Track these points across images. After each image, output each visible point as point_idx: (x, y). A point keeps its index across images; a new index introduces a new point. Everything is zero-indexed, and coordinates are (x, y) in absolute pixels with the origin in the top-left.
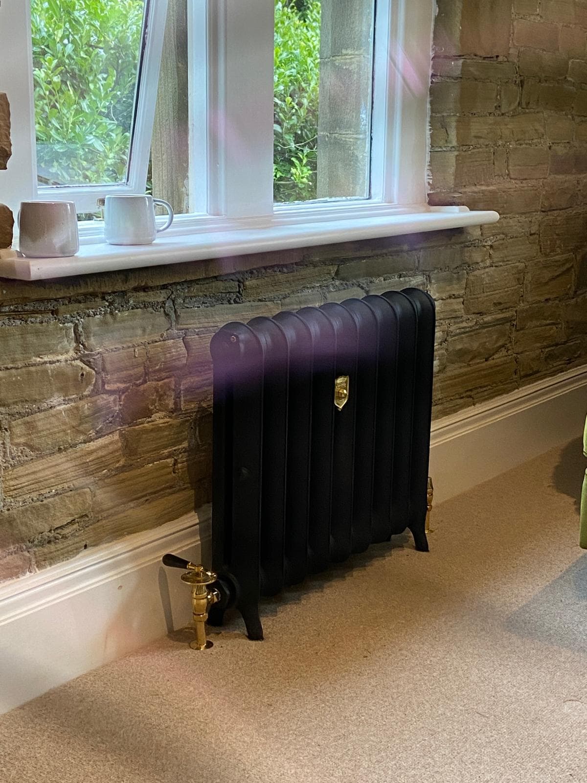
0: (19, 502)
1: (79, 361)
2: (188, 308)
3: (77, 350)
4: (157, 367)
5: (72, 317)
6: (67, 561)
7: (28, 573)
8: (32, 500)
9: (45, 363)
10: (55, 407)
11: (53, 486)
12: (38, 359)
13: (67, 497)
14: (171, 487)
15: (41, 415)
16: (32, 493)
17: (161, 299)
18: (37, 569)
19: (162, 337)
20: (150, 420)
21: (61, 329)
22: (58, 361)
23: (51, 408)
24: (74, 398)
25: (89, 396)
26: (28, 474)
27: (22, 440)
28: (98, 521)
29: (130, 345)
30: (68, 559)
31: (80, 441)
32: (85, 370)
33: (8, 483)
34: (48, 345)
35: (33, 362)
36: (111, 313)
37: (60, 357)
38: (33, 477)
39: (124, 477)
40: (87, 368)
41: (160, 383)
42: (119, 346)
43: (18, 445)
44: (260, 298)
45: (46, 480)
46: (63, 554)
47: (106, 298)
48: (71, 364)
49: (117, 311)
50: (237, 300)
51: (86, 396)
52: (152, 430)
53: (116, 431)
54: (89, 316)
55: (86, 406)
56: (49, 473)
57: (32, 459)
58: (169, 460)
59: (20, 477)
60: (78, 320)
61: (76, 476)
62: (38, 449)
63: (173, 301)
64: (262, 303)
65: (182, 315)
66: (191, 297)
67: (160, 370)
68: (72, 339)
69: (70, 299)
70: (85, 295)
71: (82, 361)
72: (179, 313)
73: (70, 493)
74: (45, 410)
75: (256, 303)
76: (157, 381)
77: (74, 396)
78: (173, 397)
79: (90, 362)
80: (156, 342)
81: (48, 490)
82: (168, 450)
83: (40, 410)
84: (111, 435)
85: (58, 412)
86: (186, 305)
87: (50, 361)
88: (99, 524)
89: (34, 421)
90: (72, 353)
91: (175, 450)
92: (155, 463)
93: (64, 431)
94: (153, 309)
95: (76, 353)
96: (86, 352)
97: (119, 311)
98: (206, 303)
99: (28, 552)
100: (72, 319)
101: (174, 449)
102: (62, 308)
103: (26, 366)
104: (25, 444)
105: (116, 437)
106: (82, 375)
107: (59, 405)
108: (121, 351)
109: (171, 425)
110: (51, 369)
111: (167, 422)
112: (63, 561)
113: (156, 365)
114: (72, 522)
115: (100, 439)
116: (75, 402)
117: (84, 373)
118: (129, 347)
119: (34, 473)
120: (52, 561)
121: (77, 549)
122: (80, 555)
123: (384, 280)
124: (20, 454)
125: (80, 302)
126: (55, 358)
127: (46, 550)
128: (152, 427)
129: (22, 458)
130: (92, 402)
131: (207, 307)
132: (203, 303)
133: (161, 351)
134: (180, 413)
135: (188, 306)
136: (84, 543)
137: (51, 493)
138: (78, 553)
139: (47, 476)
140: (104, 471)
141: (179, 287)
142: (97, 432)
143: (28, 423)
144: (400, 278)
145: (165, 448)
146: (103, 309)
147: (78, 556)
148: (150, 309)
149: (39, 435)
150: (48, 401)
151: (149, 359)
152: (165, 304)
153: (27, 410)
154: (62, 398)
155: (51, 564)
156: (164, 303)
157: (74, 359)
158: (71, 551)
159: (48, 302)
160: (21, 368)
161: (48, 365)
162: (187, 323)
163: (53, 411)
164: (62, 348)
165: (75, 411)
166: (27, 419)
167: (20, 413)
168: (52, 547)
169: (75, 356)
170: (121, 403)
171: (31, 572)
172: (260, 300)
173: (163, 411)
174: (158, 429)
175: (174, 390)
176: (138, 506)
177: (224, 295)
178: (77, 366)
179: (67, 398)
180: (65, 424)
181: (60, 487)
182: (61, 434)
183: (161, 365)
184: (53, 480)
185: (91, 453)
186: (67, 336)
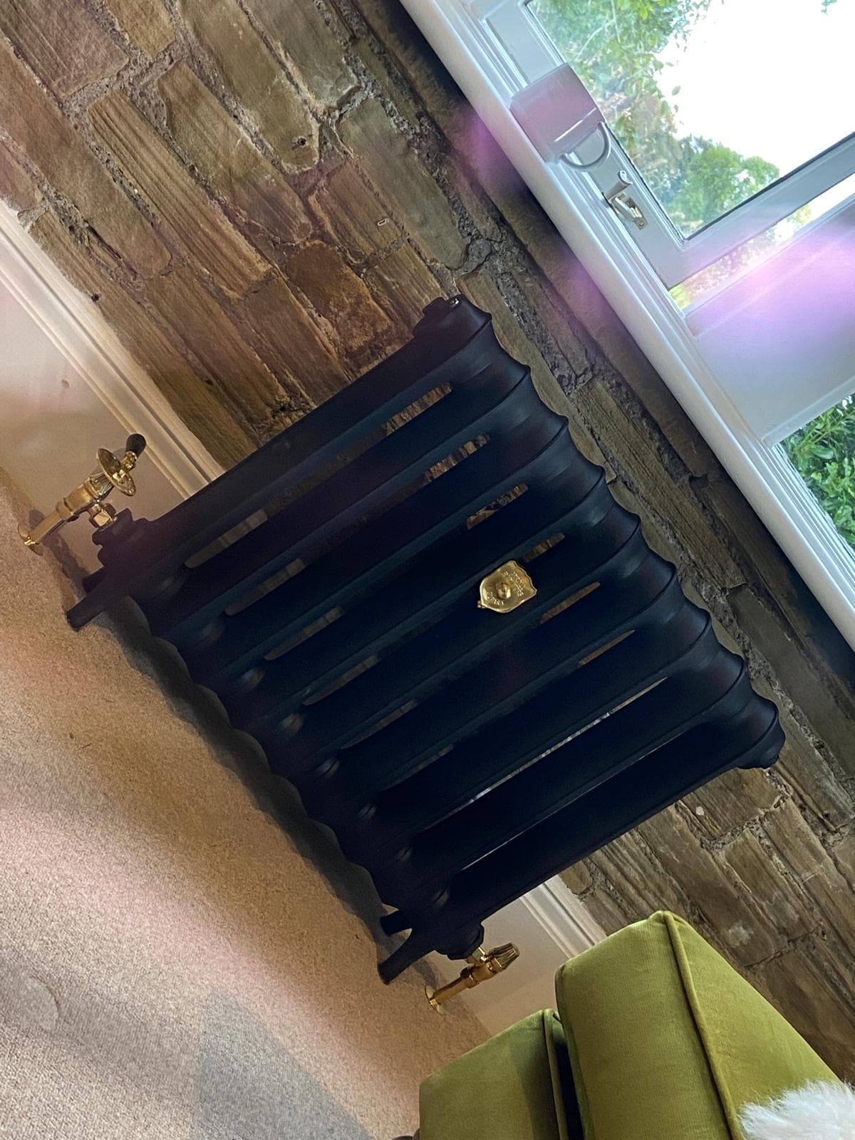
0: (94, 140)
1: (318, 125)
2: (498, 288)
3: (329, 111)
4: (386, 278)
5: (364, 72)
6: (61, 275)
7: (17, 212)
8: (108, 161)
9: (284, 67)
10: (240, 123)
11: (142, 188)
12: (282, 53)
13: (142, 223)
14: (250, 420)
15: (215, 103)
16: (116, 157)
17: (481, 227)
18: (28, 227)
19: (431, 261)
20: (316, 315)
21: (340, 65)
22: (297, 86)
23: (235, 117)
24: (267, 148)
25: (284, 174)
26: (134, 132)
27: (172, 95)
28: (139, 303)
29: (390, 208)
30: (64, 275)
31: (220, 198)
32: (312, 143)
33: (108, 106)
34: (307, 56)
35: (273, 45)
36: (409, 143)
37: (303, 87)
38: (136, 142)
39: (214, 311)
40: (316, 145)
41: (372, 302)
42: (376, 189)
43: (162, 92)
44: (595, 429)
45: (141, 166)
46: (67, 260)
47: (422, 119)
48: (306, 113)
49: (416, 152)
50: (565, 382)
51: (281, 170)
52: (301, 324)
53: (270, 263)
54: (384, 105)
55: (268, 177)
56: (153, 166)
57: (156, 129)
58: (282, 391)
59: (125, 120)
60: (366, 86)
61: (175, 221)
62: (174, 130)
63: (491, 253)
64: (589, 436)
65: (481, 278)
66: (516, 286)
67: (385, 285)
68: (338, 94)
69: (384, 52)
70: (406, 78)
71: (320, 129)
72: (480, 272)
73: (149, 225)
74: (226, 108)
75: (585, 427)
76: (373, 296)
77: (270, 147)
78: (367, 338)
79: (325, 143)
80: (419, 254)
81: (132, 180)
82: (295, 382)
83: (222, 100)
84: (259, 257)
85: (236, 131)
86: (499, 280)
87: (289, 73)
88: (138, 308)
89: (203, 97)
90: (320, 106)
91: (301, 396)
92: (265, 365)
93: (217, 156)
94: (460, 222)
95: (324, 113)
96: (334, 128)
97: (419, 155)
98: (525, 322)
99: (43, 199)
100: (362, 72)
101: (303, 393)
102: (364, 46)
103: (261, 35)
104: (169, 104)
105: (263, 267)
106: (303, 142)
107: (245, 128)
108: (371, 194)
109: (327, 358)
110: (280, 82)
111: (328, 350)
112: (59, 268)
113: (391, 276)
114: (116, 255)
115: (243, 237)
116: (264, 154)
117: (307, 144)
118: (384, 207)
119: (141, 141)
120: (50, 246)
121: (84, 282)
122: (81, 295)
123: (791, 712)
124: (153, 103)
125: (389, 74)
126: (298, 79)
127: (58, 227)
128: (307, 324)
129: (150, 110)
130: (278, 184)
131: (521, 326)
132: (522, 314)
133: (413, 272)
134: (355, 369)
135: (501, 287)
136: (99, 292)
137: (131, 189)
138: (81, 289)
139: (149, 166)
140: (205, 270)
141: (515, 251)
142: (249, 224)
143: (197, 89)
144: (817, 748)
145: (296, 375)
146: (406, 126)
147: (76, 291)
148: (456, 217)
149: (190, 116)
150: (241, 107)
151: (390, 255)
152: (477, 238)
153: (211, 78)
154: (257, 129)
155: (44, 248)
156: (478, 236)
157: (315, 115)
158: (77, 274)
159: (357, 16)
160: (254, 28)
161: (284, 73)
162: (475, 294)
163: (231, 122)
164: (319, 85)
165: (251, 160)
166: (201, 85)
167: (202, 67)
168: (68, 238)
169: (320, 113)
170: (308, 244)
171: (19, 216)
172: (592, 431)
173: (340, 334)
174: (309, 336)
175: (376, 333)
176: (194, 368)
177: (556, 349)
178: (309, 126)
179: (261, 136)
180: (227, 152)
181: (147, 200)
182: (211, 156)
183: (394, 283)
184: (148, 180)
185: (217, 229)
186: (338, 82)
